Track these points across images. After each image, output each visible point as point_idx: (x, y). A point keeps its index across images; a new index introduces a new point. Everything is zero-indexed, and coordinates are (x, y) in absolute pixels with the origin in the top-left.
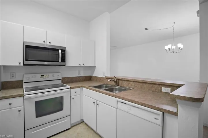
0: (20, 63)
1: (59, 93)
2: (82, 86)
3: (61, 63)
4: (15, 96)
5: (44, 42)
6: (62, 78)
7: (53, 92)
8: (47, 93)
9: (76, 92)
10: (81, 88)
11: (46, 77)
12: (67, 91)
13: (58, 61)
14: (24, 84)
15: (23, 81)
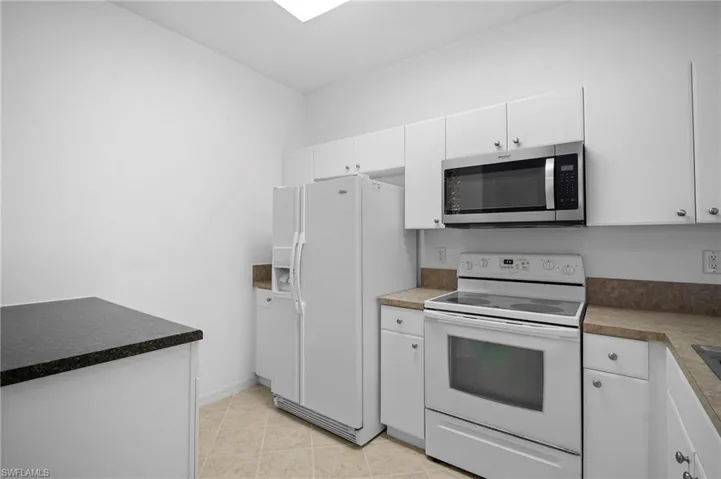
0: (437, 222)
1: (526, 335)
2: (661, 338)
3: (558, 212)
4: (396, 303)
5: (497, 145)
6: (588, 279)
7: (503, 323)
8: (479, 320)
9: (613, 357)
10: (657, 346)
11: (521, 267)
12: (563, 338)
13: (544, 208)
14: (460, 280)
15: (455, 271)
